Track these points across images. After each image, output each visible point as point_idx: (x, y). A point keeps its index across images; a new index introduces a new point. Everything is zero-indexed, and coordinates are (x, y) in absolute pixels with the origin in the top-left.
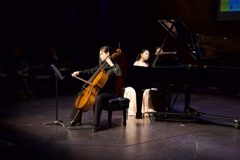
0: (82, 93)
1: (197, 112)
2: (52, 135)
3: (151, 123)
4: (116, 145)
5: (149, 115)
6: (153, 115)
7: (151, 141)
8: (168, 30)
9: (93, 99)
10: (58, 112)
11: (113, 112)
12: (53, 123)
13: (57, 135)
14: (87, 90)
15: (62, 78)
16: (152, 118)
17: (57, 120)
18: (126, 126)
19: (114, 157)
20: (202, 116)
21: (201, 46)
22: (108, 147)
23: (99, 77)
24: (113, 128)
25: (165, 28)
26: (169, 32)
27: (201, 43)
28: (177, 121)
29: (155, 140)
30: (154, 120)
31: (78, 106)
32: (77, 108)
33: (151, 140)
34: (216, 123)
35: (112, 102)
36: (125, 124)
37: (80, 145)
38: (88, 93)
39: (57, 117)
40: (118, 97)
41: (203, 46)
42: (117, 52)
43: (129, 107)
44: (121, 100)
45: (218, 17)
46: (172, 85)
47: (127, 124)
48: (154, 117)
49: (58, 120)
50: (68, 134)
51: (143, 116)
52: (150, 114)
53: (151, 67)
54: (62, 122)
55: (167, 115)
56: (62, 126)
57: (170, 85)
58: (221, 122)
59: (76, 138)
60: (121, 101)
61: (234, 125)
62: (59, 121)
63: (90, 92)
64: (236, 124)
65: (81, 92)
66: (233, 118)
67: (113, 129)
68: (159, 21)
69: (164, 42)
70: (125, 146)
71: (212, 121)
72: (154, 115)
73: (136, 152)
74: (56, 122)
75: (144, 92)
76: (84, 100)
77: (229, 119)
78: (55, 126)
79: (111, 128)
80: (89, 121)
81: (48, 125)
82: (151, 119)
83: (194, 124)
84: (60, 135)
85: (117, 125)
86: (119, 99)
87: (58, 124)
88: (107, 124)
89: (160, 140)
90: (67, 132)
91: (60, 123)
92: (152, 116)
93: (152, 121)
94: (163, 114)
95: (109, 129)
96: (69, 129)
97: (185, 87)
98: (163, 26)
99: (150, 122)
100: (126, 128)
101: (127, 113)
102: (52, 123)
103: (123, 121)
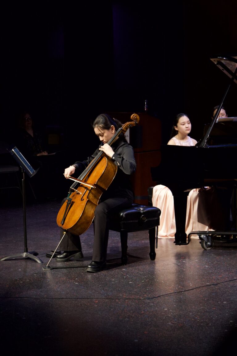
0: (70, 200)
2: (16, 280)
3: (203, 252)
4: (133, 297)
5: (200, 238)
6: (206, 236)
7: (199, 287)
8: (231, 77)
9: (91, 211)
10: (28, 236)
11: (130, 234)
12: (20, 256)
13: (26, 279)
14: (78, 194)
15: (32, 172)
16: (206, 243)
17: (27, 251)
18: (155, 260)
19: (127, 319)
22: (117, 300)
23: (100, 169)
24: (130, 264)
25: (225, 72)
26: (233, 79)
29: (207, 285)
30: (209, 246)
31: (63, 225)
32: (62, 228)
33: (200, 285)
35: (126, 214)
36: (153, 256)
37: (65, 297)
38: (82, 200)
39: (26, 246)
40: (138, 206)
42: (132, 121)
43: (159, 225)
44: (143, 210)
47: (157, 256)
48: (208, 241)
49: (29, 251)
50: (44, 278)
51: (187, 239)
52: (202, 236)
53: (200, 146)
54: (36, 254)
55: (234, 236)
56: (36, 262)
59: (60, 286)
60: (143, 213)
62: (31, 253)
63: (85, 197)
65: (68, 199)
67: (129, 267)
68: (212, 59)
70: (149, 299)
72: (210, 238)
73: (168, 310)
74: (24, 255)
75: (188, 195)
76: (74, 212)
78: (23, 263)
79: (126, 265)
80: (87, 252)
81: (10, 262)
82: (204, 244)
84: (30, 280)
85: (139, 258)
86: (140, 210)
87: (28, 259)
88: (120, 256)
89: (217, 284)
90: (44, 274)
91: (32, 256)
92: (206, 240)
93: (205, 249)
94: (226, 235)
95: (121, 267)
96: (49, 267)
98: (221, 68)
99: (203, 250)
100: (156, 263)
101: (157, 235)
102: (18, 258)
103: (149, 251)
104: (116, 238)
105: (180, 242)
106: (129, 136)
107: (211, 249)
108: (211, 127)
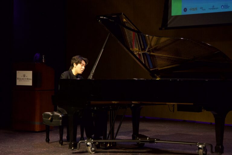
1: (149, 138)
5: (87, 145)
6: (91, 143)
16: (91, 149)
20: (156, 143)
21: (152, 53)
27: (150, 49)
28: (124, 151)
30: (93, 151)
34: (174, 152)
41: (153, 52)
45: (168, 22)
46: (116, 102)
48: (93, 147)
51: (78, 146)
52: (88, 143)
53: (88, 79)
55: (110, 143)
57: (113, 102)
58: (181, 151)
61: (198, 152)
64: (201, 151)
66: (196, 143)
69: (104, 46)
71: (169, 150)
72: (94, 145)
77: (191, 145)
83: (147, 153)
92: (91, 146)
93: (91, 153)
94: (105, 142)
97: (133, 104)
104: (25, 148)
105: (73, 148)
106: (32, 79)
107: (95, 153)
108: (95, 65)
